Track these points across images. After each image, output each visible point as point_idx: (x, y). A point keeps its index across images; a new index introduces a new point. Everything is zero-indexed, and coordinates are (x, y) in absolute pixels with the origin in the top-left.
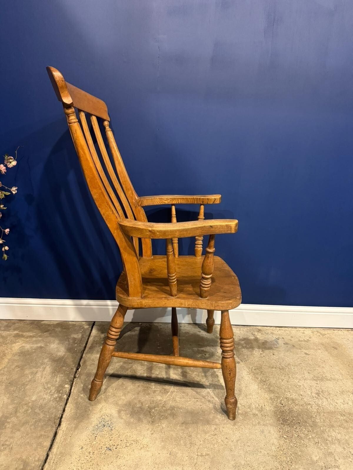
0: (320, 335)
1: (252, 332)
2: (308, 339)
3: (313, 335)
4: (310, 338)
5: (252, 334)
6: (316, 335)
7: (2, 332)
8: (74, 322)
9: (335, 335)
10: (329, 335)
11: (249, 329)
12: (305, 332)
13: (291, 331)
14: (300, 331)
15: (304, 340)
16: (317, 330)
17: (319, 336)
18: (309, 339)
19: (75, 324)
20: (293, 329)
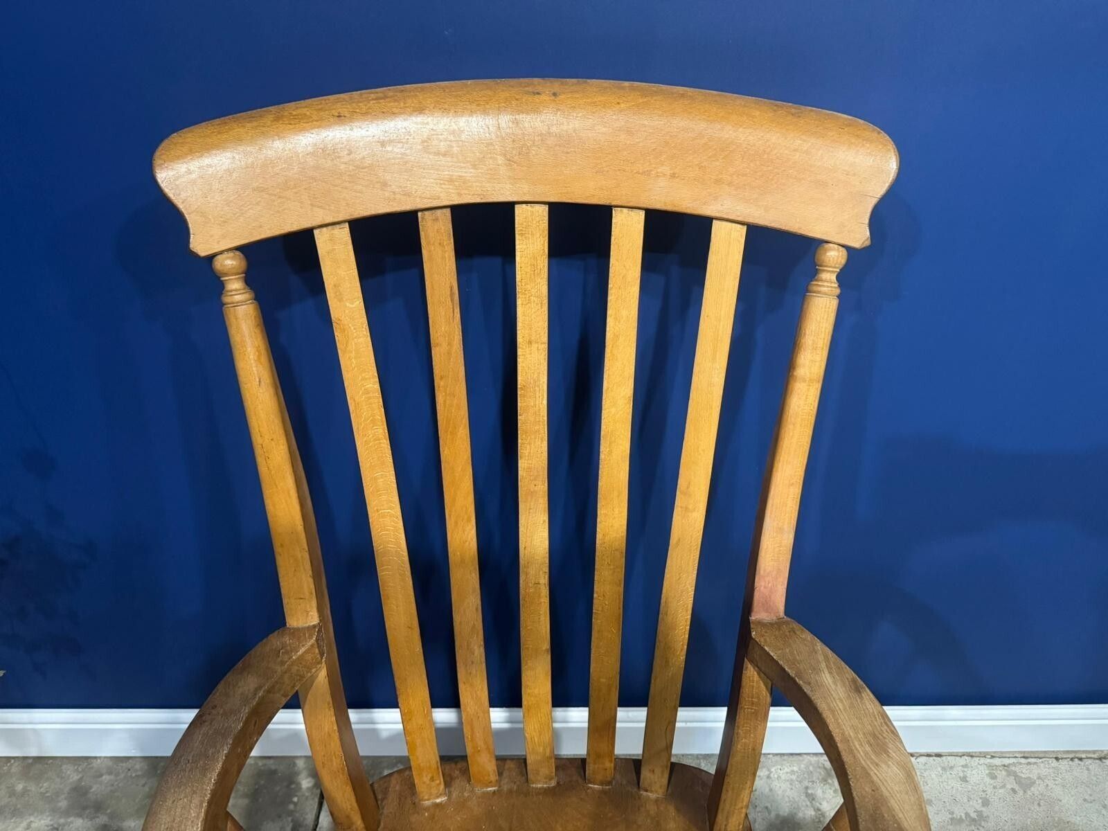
0: (1017, 788)
1: (806, 783)
2: (979, 807)
3: (995, 787)
4: (986, 803)
5: (807, 795)
6: (1004, 786)
7: (62, 821)
8: (272, 761)
9: (1064, 786)
10: (1042, 788)
11: (795, 769)
12: (968, 773)
13: (925, 770)
14: (951, 768)
15: (967, 814)
16: (1006, 761)
17: (1013, 790)
18: (983, 809)
19: (273, 767)
20: (931, 758)
